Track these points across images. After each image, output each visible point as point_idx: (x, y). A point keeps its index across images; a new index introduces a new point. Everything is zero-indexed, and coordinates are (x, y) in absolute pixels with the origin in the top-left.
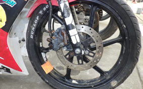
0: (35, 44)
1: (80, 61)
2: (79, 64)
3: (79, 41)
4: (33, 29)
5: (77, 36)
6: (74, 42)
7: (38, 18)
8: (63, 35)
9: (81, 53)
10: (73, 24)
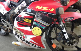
0: (49, 37)
1: (69, 45)
2: (68, 45)
3: (68, 38)
4: (48, 32)
5: (68, 36)
6: (66, 38)
7: (50, 28)
8: (61, 35)
9: (69, 42)
10: (66, 31)
